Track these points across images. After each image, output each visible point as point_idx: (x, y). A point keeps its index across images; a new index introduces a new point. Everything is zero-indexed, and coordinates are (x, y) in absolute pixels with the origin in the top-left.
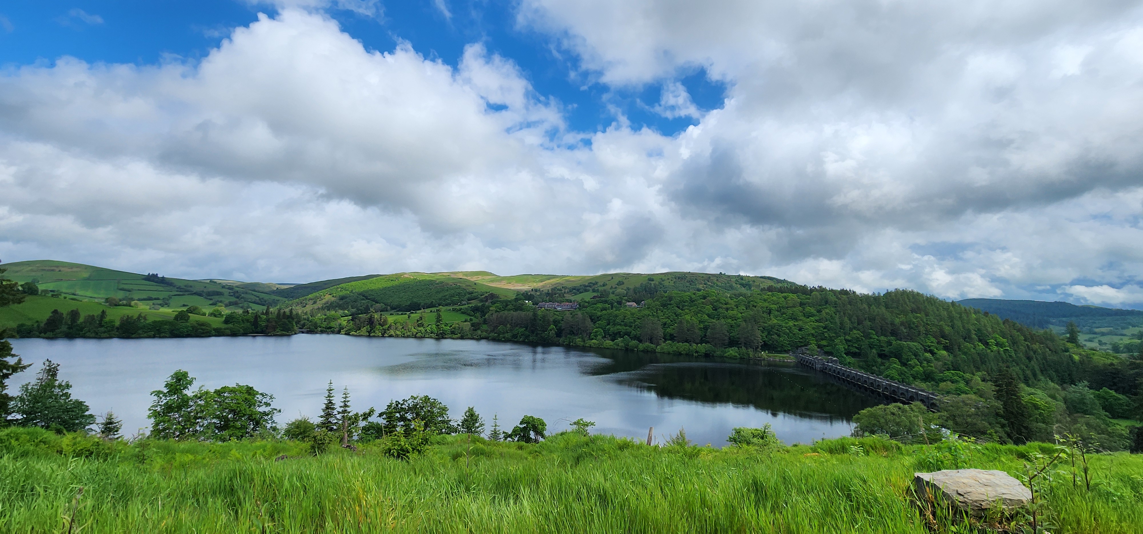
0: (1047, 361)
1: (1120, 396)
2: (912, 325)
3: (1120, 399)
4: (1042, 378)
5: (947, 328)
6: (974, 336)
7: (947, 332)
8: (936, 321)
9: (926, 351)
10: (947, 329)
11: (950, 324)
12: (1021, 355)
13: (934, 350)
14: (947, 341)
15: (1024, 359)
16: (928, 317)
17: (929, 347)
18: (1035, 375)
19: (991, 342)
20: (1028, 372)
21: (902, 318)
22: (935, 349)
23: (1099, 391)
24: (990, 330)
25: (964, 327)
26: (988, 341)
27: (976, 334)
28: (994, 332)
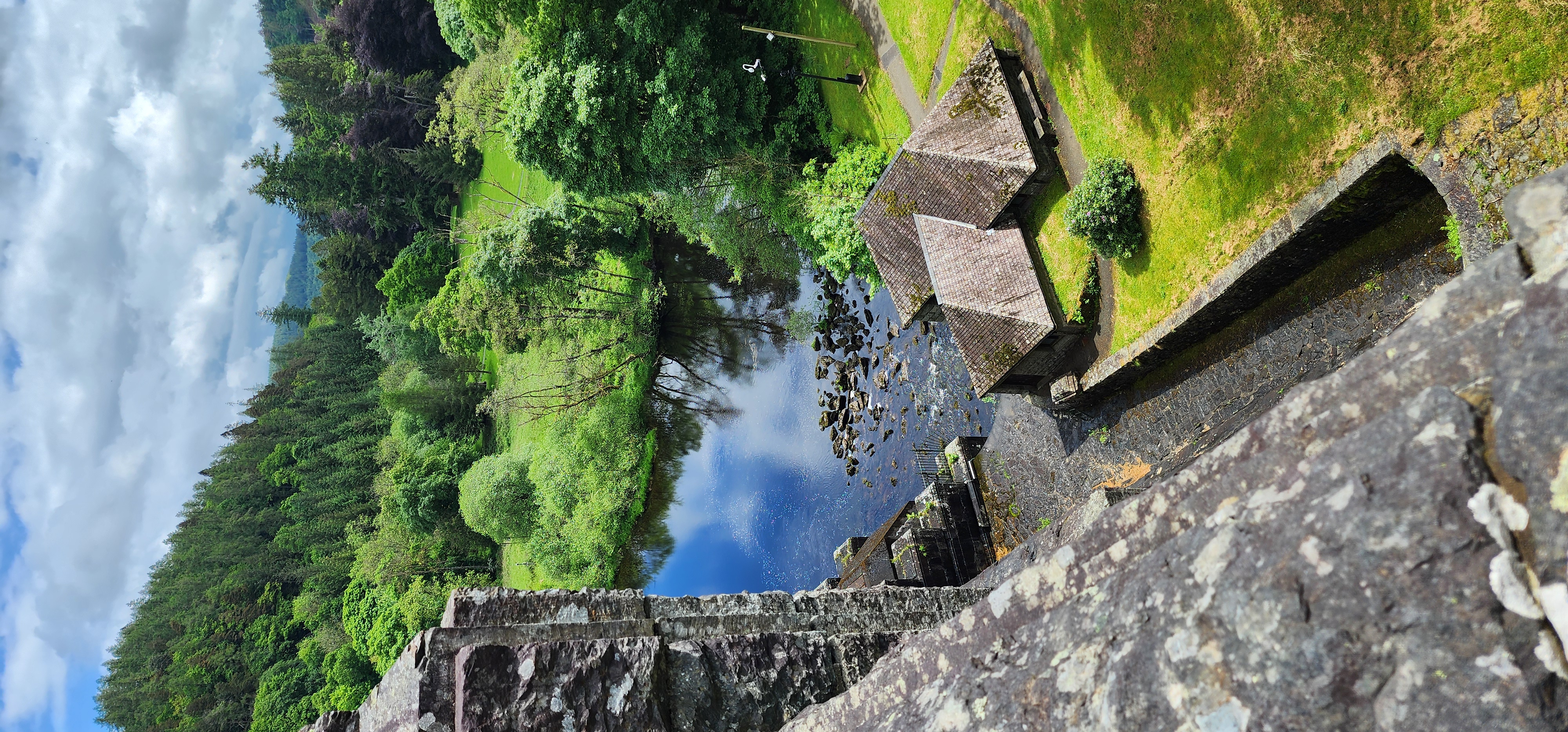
0: (334, 376)
1: (398, 261)
2: (207, 680)
3: (405, 264)
4: (370, 394)
5: (227, 582)
6: (260, 517)
7: (239, 585)
8: (201, 609)
9: (293, 651)
10: (232, 581)
11: (217, 571)
12: (311, 425)
13: (293, 626)
14: (267, 587)
15: (323, 420)
16: (189, 630)
17: (280, 639)
18: (364, 407)
19: (281, 478)
20: (352, 423)
21: (181, 703)
22: (290, 623)
23: (387, 299)
24: (246, 476)
25: (230, 536)
26: (278, 485)
27: (254, 513)
28: (253, 467)
